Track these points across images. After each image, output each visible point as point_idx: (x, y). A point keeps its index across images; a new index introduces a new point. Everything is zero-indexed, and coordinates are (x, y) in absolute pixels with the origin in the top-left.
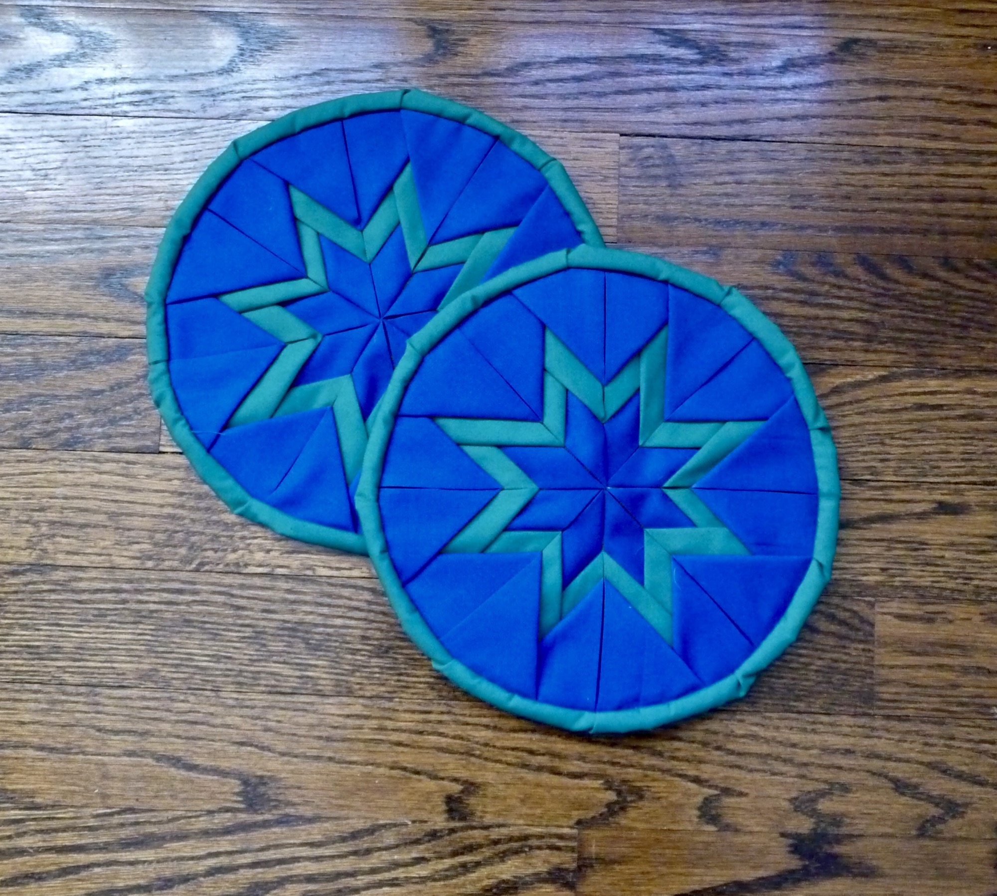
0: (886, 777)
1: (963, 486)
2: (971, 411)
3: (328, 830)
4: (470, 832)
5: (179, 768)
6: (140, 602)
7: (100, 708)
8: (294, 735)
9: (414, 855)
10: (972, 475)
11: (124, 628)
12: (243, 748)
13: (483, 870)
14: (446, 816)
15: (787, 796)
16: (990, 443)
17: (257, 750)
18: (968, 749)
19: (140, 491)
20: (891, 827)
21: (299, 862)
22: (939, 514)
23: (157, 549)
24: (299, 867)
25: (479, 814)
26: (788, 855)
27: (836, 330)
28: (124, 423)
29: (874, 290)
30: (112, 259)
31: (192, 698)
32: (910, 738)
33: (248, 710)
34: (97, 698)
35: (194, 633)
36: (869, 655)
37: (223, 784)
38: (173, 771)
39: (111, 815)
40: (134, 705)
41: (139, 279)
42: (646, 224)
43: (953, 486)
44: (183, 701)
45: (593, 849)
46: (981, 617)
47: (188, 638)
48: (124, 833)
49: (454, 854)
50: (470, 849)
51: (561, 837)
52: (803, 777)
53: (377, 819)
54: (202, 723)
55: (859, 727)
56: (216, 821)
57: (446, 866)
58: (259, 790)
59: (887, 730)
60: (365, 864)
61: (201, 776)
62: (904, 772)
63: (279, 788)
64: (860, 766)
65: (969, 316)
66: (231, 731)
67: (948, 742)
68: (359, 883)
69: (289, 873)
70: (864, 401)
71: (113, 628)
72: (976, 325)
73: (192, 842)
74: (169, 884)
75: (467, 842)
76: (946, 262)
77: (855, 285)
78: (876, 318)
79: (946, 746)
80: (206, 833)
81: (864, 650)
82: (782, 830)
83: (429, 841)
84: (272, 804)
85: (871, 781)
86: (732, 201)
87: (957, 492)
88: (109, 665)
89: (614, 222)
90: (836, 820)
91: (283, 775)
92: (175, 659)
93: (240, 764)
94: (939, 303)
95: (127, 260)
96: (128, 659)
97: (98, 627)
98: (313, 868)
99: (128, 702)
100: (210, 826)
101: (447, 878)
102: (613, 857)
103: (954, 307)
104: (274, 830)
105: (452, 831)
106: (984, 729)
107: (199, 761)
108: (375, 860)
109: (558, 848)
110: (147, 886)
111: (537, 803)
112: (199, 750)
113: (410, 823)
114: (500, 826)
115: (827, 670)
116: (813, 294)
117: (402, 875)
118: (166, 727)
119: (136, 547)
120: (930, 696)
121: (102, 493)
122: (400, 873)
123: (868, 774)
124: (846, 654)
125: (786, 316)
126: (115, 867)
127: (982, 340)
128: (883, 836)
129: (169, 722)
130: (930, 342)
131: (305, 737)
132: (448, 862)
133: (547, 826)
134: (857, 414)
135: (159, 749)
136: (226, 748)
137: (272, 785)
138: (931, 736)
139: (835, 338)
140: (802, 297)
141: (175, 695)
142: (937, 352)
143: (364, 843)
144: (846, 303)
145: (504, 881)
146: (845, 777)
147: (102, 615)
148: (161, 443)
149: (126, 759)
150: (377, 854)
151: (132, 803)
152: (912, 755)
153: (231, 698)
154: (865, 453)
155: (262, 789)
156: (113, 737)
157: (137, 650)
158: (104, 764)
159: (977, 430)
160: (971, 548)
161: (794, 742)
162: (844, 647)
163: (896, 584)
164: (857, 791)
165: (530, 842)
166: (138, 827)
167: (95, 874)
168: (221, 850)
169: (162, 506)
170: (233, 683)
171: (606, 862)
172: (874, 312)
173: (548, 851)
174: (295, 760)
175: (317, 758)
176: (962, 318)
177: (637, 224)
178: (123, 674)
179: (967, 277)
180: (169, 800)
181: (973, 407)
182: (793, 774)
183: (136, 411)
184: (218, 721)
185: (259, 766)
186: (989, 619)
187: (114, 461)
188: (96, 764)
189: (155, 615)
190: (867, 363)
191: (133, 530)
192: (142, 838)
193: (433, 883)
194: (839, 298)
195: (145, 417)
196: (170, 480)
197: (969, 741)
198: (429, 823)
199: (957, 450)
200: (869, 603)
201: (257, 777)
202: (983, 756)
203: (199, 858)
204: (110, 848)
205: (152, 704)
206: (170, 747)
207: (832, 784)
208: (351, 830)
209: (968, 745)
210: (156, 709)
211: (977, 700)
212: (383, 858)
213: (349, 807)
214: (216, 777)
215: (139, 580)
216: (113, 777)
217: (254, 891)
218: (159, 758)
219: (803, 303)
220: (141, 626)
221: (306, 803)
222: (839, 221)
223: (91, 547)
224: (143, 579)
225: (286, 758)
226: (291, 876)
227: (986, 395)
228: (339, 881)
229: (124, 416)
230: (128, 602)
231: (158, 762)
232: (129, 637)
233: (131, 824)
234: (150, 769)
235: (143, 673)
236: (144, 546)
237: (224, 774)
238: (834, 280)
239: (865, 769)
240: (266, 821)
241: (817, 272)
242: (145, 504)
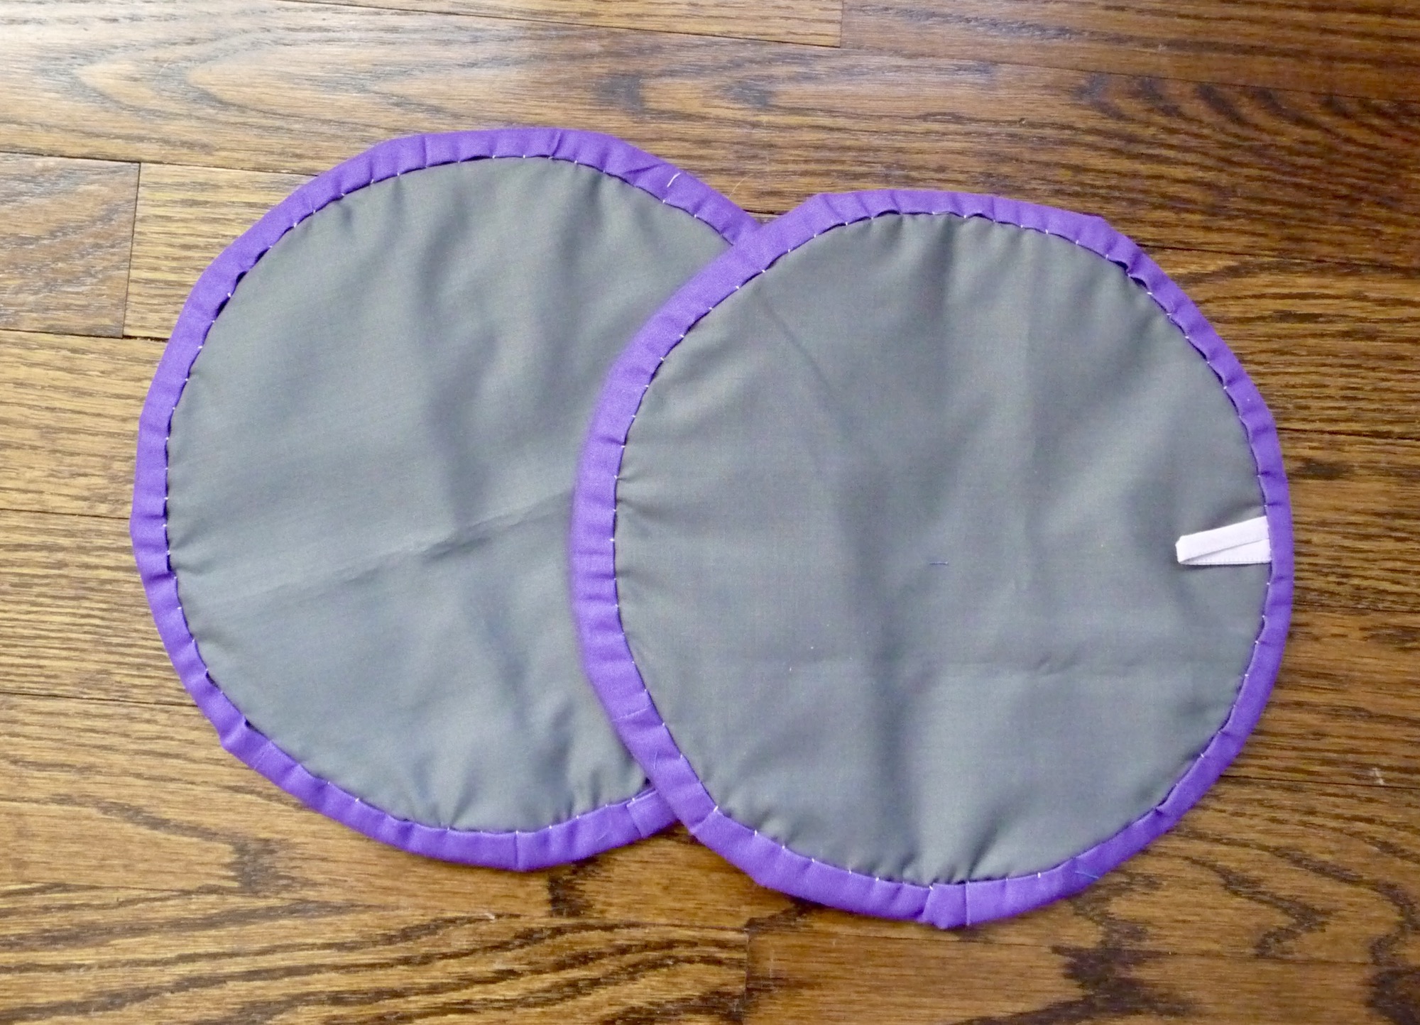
0: (1212, 867)
1: (1342, 437)
2: (1358, 325)
3: (366, 925)
4: (584, 934)
5: (139, 824)
6: (87, 566)
7: (17, 728)
9: (498, 966)
10: (1356, 422)
11: (58, 606)
12: (239, 796)
13: (602, 991)
14: (549, 908)
16: (1383, 375)
17: (260, 800)
18: (1334, 829)
19: (91, 395)
20: (1216, 942)
21: (319, 972)
22: (1304, 477)
23: (115, 485)
24: (318, 981)
25: (599, 907)
26: (1063, 980)
27: (1164, 196)
29: (1223, 138)
31: (162, 717)
32: (1249, 810)
34: (13, 712)
37: (207, 850)
38: (129, 828)
39: (30, 892)
40: (72, 725)
42: (886, 22)
43: (1327, 437)
44: (148, 721)
45: (771, 965)
46: (1360, 634)
48: (47, 921)
49: (560, 966)
50: (584, 959)
51: (722, 945)
53: (443, 910)
54: (177, 756)
56: (193, 907)
57: (546, 985)
58: (261, 861)
59: (1217, 797)
60: (423, 978)
61: (173, 837)
62: (1240, 861)
63: (292, 859)
64: (1176, 849)
65: (1362, 183)
66: (220, 768)
67: (1305, 818)
68: (412, 1006)
69: (305, 989)
71: (41, 605)
72: (1372, 199)
73: (155, 938)
74: (118, 1001)
75: (579, 949)
76: (1330, 104)
77: (1194, 128)
78: (1224, 180)
79: (1304, 824)
80: (177, 925)
82: (1057, 943)
83: (521, 946)
84: (285, 882)
85: (1191, 873)
87: (1333, 446)
88: (33, 661)
89: (837, 16)
90: (1136, 930)
91: (299, 839)
92: (138, 656)
93: (234, 821)
94: (1316, 162)
97: (18, 603)
98: (341, 982)
99: (64, 720)
100: (184, 914)
101: (548, 1002)
102: (799, 976)
103: (1339, 170)
104: (282, 922)
105: (558, 931)
106: (1359, 799)
107: (169, 814)
108: (438, 972)
109: (719, 962)
110: (81, 1004)
111: (687, 893)
112: (169, 797)
113: (493, 917)
114: (630, 925)
116: (1131, 139)
117: (478, 997)
118: (120, 760)
119: (81, 481)
120: (1282, 748)
121: (30, 396)
122: (474, 993)
123: (1186, 862)
125: (1090, 170)
126: (32, 974)
127: (1379, 221)
128: (1204, 954)
129: (125, 752)
130: (1302, 220)
132: (549, 979)
133: (702, 928)
135: (109, 793)
136: (214, 795)
137: (282, 853)
138: (1282, 808)
139: (1161, 207)
140: (1116, 143)
141: (135, 711)
142: (1312, 234)
143: (423, 946)
144: (1180, 156)
145: (633, 1010)
146: (1152, 866)
147: (23, 584)
148: (126, 322)
149: (54, 808)
150: (440, 964)
151: (61, 876)
152: (1253, 836)
155: (266, 860)
156: (36, 774)
157: (79, 640)
158: (20, 815)
159: (1366, 355)
160: (1351, 530)
164: (1169, 886)
165: (674, 952)
166: (70, 912)
168: (200, 950)
169: (124, 420)
171: (792, 985)
172: (1221, 171)
173: (702, 966)
176: (1352, 186)
177: (872, 19)
178: (55, 677)
179: (1362, 125)
180: (122, 874)
181: (1361, 320)
183: (89, 271)
184: (201, 754)
185: (261, 825)
186: (1373, 637)
187: (52, 347)
188: (8, 814)
189: (109, 587)
190: (1206, 247)
191: (79, 454)
192: (76, 929)
193: (525, 1010)
194: (1171, 147)
195: (102, 281)
196: (140, 380)
197: (1337, 817)
198: (522, 919)
199: (1335, 383)
201: (259, 840)
202: (1355, 841)
203: (166, 963)
204: (27, 943)
205: (99, 724)
206: (125, 791)
207: (1132, 876)
208: (402, 927)
209: (1334, 824)
210: (106, 732)
211: (1351, 757)
212: (450, 969)
213: (399, 891)
214: (195, 840)
215: (85, 533)
216: (33, 835)
217: (249, 1014)
218: (108, 808)
219: (1117, 152)
220: (87, 604)
221: (334, 883)
222: (1172, 32)
223: (11, 479)
224: (90, 530)
226: (308, 994)
227: (1382, 302)
228: (381, 1002)
229: (68, 277)
230: (66, 565)
231: (105, 813)
232: (68, 619)
233: (60, 909)
234: (93, 824)
235: (87, 676)
236: (94, 480)
237: (208, 834)
238: (1163, 120)
239: (1183, 854)
240: (270, 909)
241: (1139, 107)
242: (99, 415)
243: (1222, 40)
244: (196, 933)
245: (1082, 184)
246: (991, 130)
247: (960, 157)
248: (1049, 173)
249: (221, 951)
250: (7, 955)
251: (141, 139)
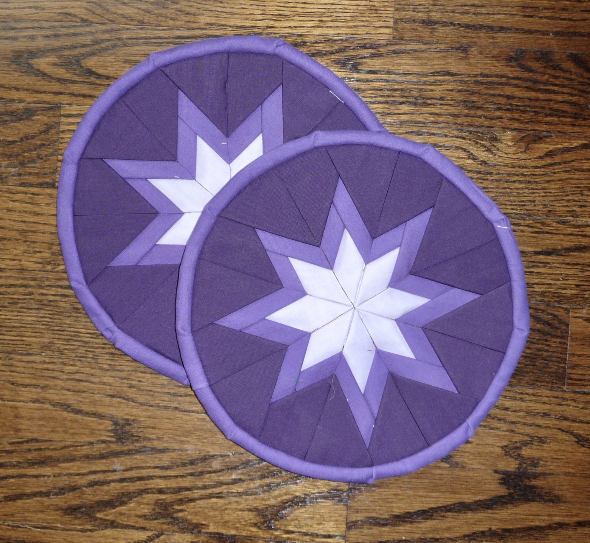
0: (572, 433)
3: (173, 458)
5: (69, 412)
6: (43, 294)
7: (13, 369)
8: (151, 391)
9: (234, 477)
11: (30, 313)
12: (115, 399)
13: (282, 489)
15: (499, 444)
17: (124, 401)
19: (42, 214)
20: (573, 468)
21: (153, 479)
23: (54, 257)
24: (153, 483)
26: (498, 486)
27: (551, 109)
28: (31, 165)
29: (581, 79)
30: (21, 45)
31: (78, 363)
33: (118, 372)
34: (11, 361)
35: (80, 317)
36: (564, 347)
37: (100, 424)
38: (65, 414)
39: (22, 443)
40: (38, 367)
41: (41, 60)
42: (414, 27)
44: (72, 365)
47: (75, 321)
48: (30, 456)
49: (262, 477)
50: (273, 474)
52: (512, 431)
53: (208, 452)
54: (86, 381)
55: (554, 397)
56: (95, 450)
57: (256, 485)
58: (125, 429)
59: (574, 400)
60: (200, 482)
61: (85, 418)
62: (584, 430)
63: (139, 428)
64: (553, 424)
66: (106, 387)
68: (195, 495)
69: (146, 487)
70: (570, 162)
71: (22, 312)
73: (78, 463)
74: (62, 491)
77: (567, 75)
78: (582, 101)
80: (88, 458)
81: (560, 343)
82: (494, 468)
83: (244, 468)
84: (136, 438)
85: (561, 436)
86: (479, 10)
88: (19, 338)
89: (391, 24)
90: (534, 462)
91: (142, 419)
92: (67, 335)
93: (112, 411)
95: (33, 45)
96: (34, 334)
97: (12, 311)
98: (162, 484)
99: (34, 365)
100: (90, 452)
101: (257, 493)
104: (135, 456)
107: (84, 408)
108: (207, 480)
110: (46, 493)
112: (83, 400)
113: (231, 455)
115: (534, 357)
116: (536, 82)
117: (225, 491)
118: (60, 383)
119: (39, 255)
121: (15, 216)
122: (223, 489)
123: (559, 431)
124: (547, 345)
125: (515, 98)
126: (24, 479)
128: (567, 474)
129: (62, 380)
131: (158, 392)
132: (258, 483)
134: (564, 171)
135: (55, 398)
136: (103, 399)
137: (135, 425)
139: (551, 115)
140: (529, 84)
141: (66, 361)
143: (199, 468)
144: (560, 90)
145: (297, 497)
146: (542, 433)
147: (14, 303)
148: (58, 180)
149: (31, 405)
150: (208, 476)
151: (35, 435)
153: (106, 364)
154: (568, 201)
155: (127, 428)
156: (23, 389)
157: (40, 328)
158: (16, 408)
161: (507, 406)
162: (546, 340)
163: (586, 296)
164: (550, 442)
166: (40, 452)
167: (12, 483)
168: (98, 469)
170: (107, 353)
171: (370, 486)
172: (580, 96)
174: (151, 408)
175: (166, 408)
177: (408, 26)
178: (30, 345)
180: (62, 435)
182: (505, 429)
183: (39, 157)
184: (97, 380)
185: (125, 413)
187: (23, 193)
188: (10, 407)
189: (52, 304)
191: (37, 242)
192: (43, 459)
193: (247, 497)
194: (555, 85)
195: (45, 161)
200: (566, 309)
201: (123, 419)
203: (84, 475)
204: (21, 465)
206: (63, 397)
207: (532, 437)
208: (190, 459)
210: (54, 370)
212: (212, 478)
213: (188, 443)
214: (95, 419)
215: (41, 279)
216: (22, 417)
217: (121, 498)
218: (55, 404)
219: (528, 89)
221: (159, 439)
222: (557, 27)
223: (7, 254)
224: (44, 278)
225: (144, 407)
226: (148, 489)
228: (181, 493)
229: (30, 160)
230: (33, 294)
231: (54, 407)
232: (34, 319)
233: (35, 450)
234: (49, 412)
235: (44, 345)
236: (44, 255)
237: (101, 416)
238: (552, 72)
239: (557, 427)
240: (130, 450)
241: (540, 66)
242: (46, 224)
243: (582, 30)
244: (97, 461)
245: (510, 104)
246: (467, 79)
247: (451, 93)
248: (495, 100)
249: (108, 469)
250: (13, 470)
251: (61, 93)
